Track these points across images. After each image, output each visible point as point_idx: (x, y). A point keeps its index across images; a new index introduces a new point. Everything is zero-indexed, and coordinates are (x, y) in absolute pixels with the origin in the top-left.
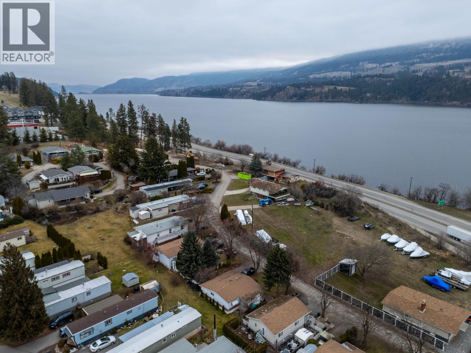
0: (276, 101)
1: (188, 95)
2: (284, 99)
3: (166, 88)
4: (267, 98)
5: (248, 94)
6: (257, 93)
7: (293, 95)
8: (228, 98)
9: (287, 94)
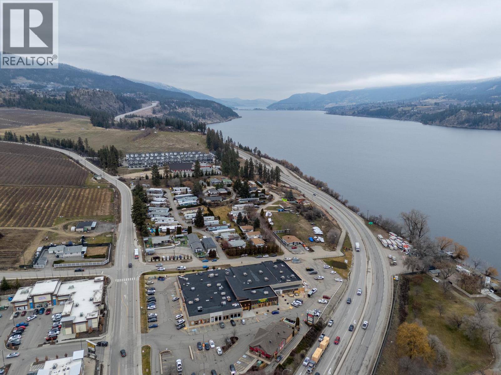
0: (444, 126)
1: (354, 114)
2: (454, 124)
3: (337, 103)
4: (435, 122)
5: (418, 115)
6: (428, 114)
7: (465, 120)
8: (394, 119)
9: (458, 119)
